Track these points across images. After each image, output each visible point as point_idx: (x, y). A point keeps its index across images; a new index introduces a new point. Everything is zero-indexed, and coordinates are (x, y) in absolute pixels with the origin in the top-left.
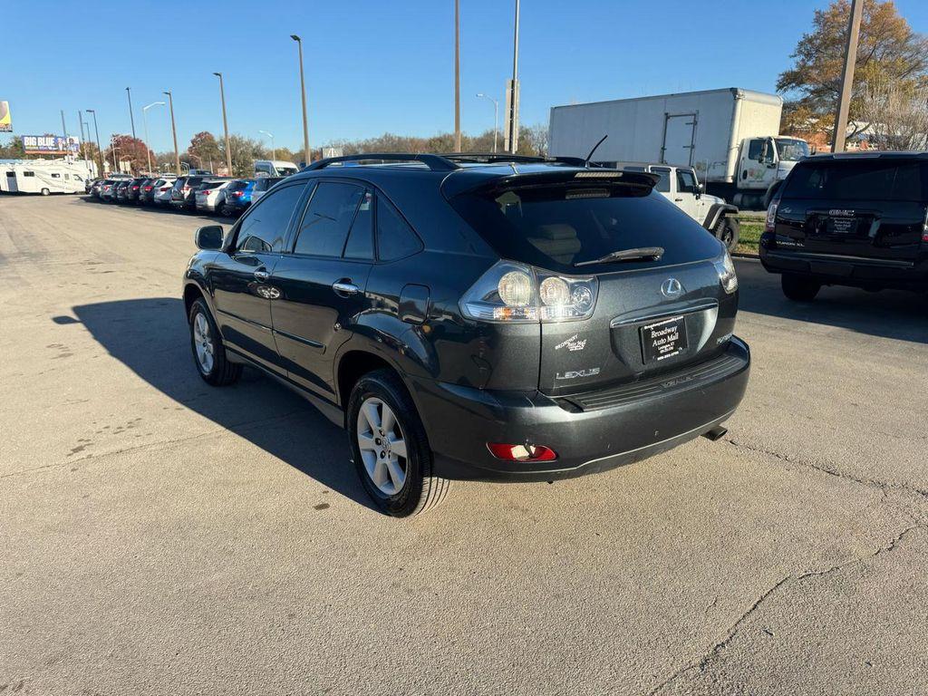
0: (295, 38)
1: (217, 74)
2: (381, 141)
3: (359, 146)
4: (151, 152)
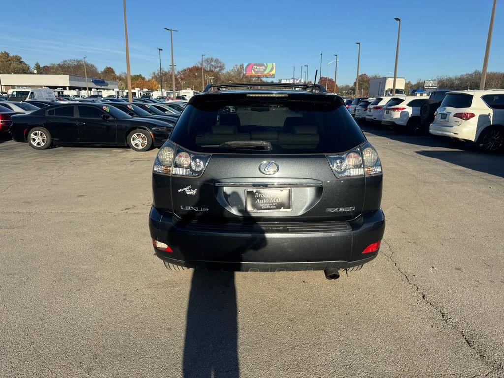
0: (397, 19)
1: (358, 43)
2: (471, 75)
3: (456, 79)
4: (336, 85)
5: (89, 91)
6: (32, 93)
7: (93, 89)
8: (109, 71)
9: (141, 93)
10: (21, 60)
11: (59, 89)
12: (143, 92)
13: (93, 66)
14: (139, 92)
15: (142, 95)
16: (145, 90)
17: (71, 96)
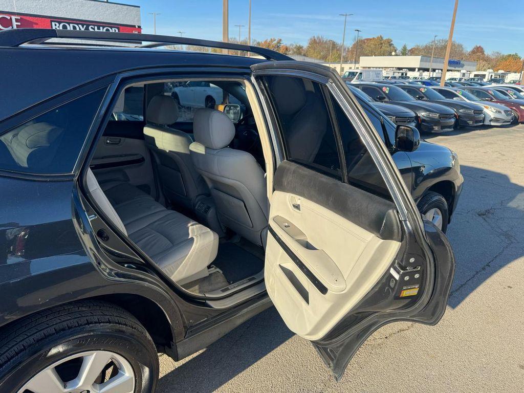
5: (432, 73)
6: (361, 73)
7: (437, 71)
8: (479, 50)
9: (492, 76)
10: (392, 43)
11: (404, 71)
12: (496, 75)
13: (460, 46)
14: (490, 75)
15: (493, 78)
16: (501, 72)
17: (411, 77)
